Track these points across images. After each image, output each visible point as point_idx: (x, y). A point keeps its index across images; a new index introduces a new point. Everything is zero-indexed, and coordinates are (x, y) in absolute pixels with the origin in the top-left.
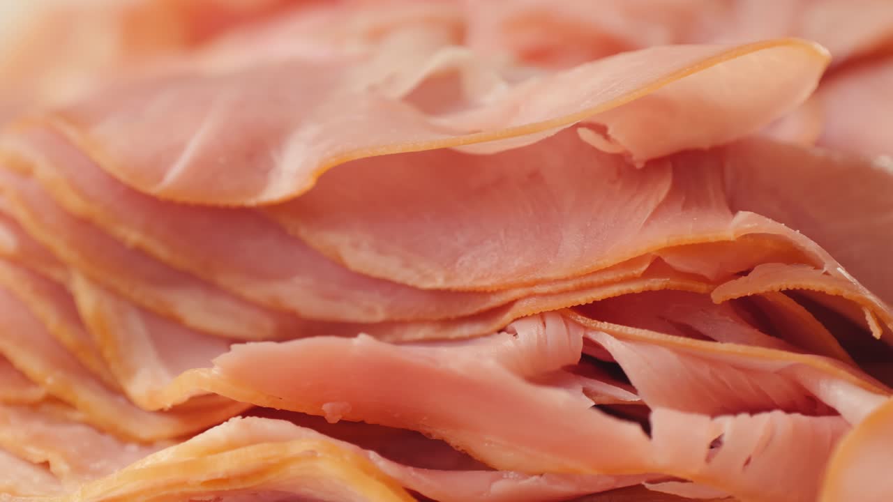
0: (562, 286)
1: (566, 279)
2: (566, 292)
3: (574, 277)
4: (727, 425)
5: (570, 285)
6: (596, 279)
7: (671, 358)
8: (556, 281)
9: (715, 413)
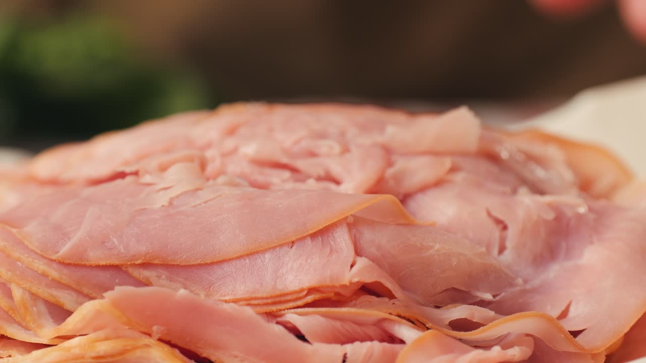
0: (265, 301)
1: (267, 298)
2: (267, 304)
3: (271, 297)
4: (349, 348)
5: (270, 301)
6: (283, 299)
7: (322, 320)
8: (262, 298)
9: (343, 343)
